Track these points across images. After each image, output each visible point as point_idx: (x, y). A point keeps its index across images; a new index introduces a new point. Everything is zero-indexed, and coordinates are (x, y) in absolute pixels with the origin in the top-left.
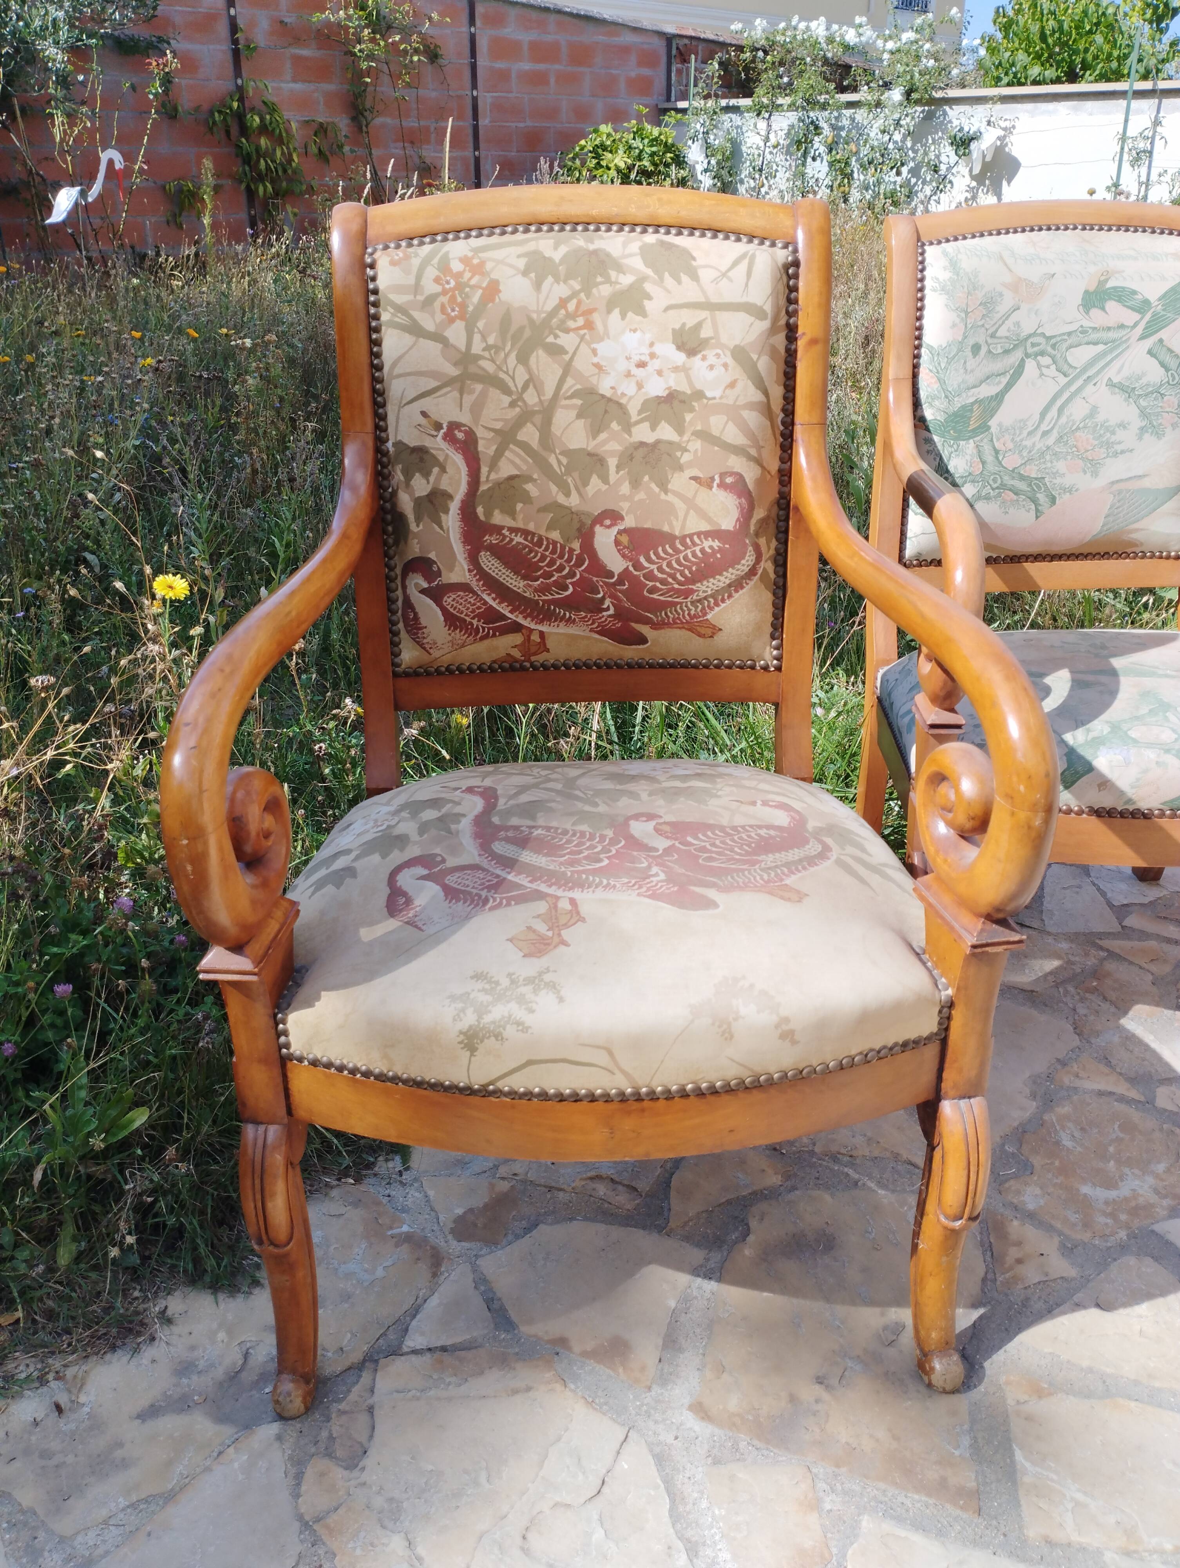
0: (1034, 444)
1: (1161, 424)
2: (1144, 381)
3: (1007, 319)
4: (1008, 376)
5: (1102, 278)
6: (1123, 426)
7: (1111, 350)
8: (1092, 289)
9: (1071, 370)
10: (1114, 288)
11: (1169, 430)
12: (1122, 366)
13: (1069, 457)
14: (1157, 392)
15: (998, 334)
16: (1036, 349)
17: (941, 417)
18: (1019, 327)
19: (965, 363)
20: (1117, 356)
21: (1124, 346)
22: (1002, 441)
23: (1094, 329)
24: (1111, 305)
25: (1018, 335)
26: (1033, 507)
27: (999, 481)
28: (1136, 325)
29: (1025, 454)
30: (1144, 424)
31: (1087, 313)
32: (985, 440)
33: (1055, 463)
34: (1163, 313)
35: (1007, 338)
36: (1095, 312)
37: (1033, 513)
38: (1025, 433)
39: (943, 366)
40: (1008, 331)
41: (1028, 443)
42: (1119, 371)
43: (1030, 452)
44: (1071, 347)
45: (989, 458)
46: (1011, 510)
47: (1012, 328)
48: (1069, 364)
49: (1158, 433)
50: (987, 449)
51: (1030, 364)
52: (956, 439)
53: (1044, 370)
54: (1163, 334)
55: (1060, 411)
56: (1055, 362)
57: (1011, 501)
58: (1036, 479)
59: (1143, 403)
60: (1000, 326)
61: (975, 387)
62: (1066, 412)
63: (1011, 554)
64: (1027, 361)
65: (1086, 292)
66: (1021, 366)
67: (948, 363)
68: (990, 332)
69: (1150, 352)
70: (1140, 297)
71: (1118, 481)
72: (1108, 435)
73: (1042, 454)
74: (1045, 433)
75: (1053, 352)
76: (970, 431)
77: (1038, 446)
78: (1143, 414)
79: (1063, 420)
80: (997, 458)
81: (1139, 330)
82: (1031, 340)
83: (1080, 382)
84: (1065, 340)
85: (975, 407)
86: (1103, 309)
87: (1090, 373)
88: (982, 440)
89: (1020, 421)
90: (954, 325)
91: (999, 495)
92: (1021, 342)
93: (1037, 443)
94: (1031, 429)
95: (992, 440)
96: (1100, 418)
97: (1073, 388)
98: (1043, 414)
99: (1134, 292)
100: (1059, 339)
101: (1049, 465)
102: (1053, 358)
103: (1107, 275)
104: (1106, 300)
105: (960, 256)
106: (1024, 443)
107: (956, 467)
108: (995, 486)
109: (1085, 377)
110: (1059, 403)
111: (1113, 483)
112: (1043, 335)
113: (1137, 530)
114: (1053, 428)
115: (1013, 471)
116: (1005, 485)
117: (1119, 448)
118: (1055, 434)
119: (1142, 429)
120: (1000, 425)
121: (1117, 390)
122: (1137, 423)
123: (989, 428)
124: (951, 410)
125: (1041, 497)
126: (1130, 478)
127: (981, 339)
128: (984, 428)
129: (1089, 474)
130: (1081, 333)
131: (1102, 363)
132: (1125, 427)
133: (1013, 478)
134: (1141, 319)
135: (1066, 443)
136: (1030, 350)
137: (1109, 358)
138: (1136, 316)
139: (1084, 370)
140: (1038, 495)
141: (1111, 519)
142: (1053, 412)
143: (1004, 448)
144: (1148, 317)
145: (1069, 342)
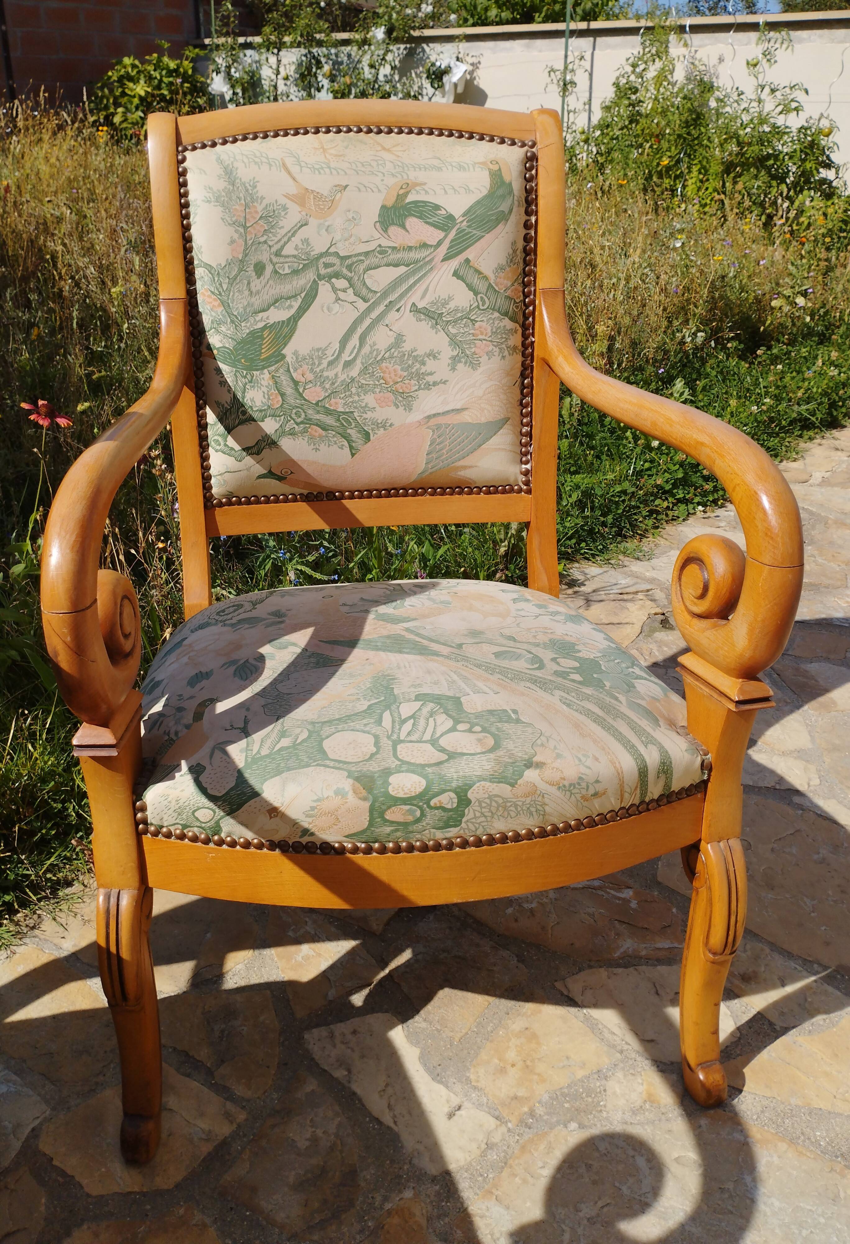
0: (336, 375)
1: (475, 353)
2: (452, 305)
3: (293, 235)
4: (300, 300)
5: (401, 192)
6: (433, 355)
7: (414, 272)
8: (390, 203)
9: (370, 295)
10: (415, 202)
12: (427, 290)
13: (377, 390)
14: (467, 317)
15: (284, 253)
16: (329, 270)
18: (308, 244)
19: (249, 283)
22: (300, 371)
23: (394, 248)
26: (346, 443)
27: (303, 416)
29: (327, 386)
30: (455, 353)
31: (386, 230)
32: (281, 371)
33: (363, 397)
34: (468, 230)
35: (294, 256)
37: (347, 450)
38: (325, 363)
39: (225, 287)
40: (296, 248)
41: (330, 374)
43: (333, 384)
44: (369, 268)
45: (289, 391)
46: (323, 447)
47: (300, 246)
48: (368, 288)
49: (474, 364)
50: (284, 380)
51: (324, 288)
52: (250, 369)
53: (341, 295)
56: (351, 285)
57: (320, 436)
58: (344, 413)
59: (453, 331)
60: (285, 243)
61: (264, 310)
64: (320, 283)
65: (383, 207)
67: (231, 284)
68: (274, 249)
69: (456, 274)
70: (443, 212)
71: (434, 415)
72: (418, 365)
73: (347, 386)
74: (348, 364)
75: (349, 274)
76: (263, 360)
77: (342, 377)
78: (454, 342)
79: (366, 349)
80: (297, 390)
81: (443, 250)
82: (323, 260)
84: (362, 261)
86: (403, 226)
88: (277, 370)
89: (318, 350)
90: (232, 242)
91: (305, 431)
92: (311, 262)
93: (338, 373)
94: (331, 358)
95: (289, 371)
96: (407, 347)
100: (355, 259)
101: (356, 398)
102: (349, 280)
103: (407, 188)
104: (406, 216)
105: (235, 164)
106: (325, 374)
107: (252, 400)
108: (299, 420)
109: (386, 302)
112: (336, 254)
113: (465, 468)
114: (355, 359)
115: (317, 404)
116: (310, 420)
117: (430, 379)
119: (455, 360)
120: (296, 353)
121: (423, 317)
122: (447, 352)
125: (353, 432)
126: (448, 412)
129: (401, 409)
130: (380, 253)
132: (435, 357)
133: (318, 412)
134: (446, 237)
135: (372, 375)
138: (441, 234)
139: (385, 294)
140: (349, 431)
141: (434, 455)
143: (303, 380)
144: (452, 234)
145: (367, 262)
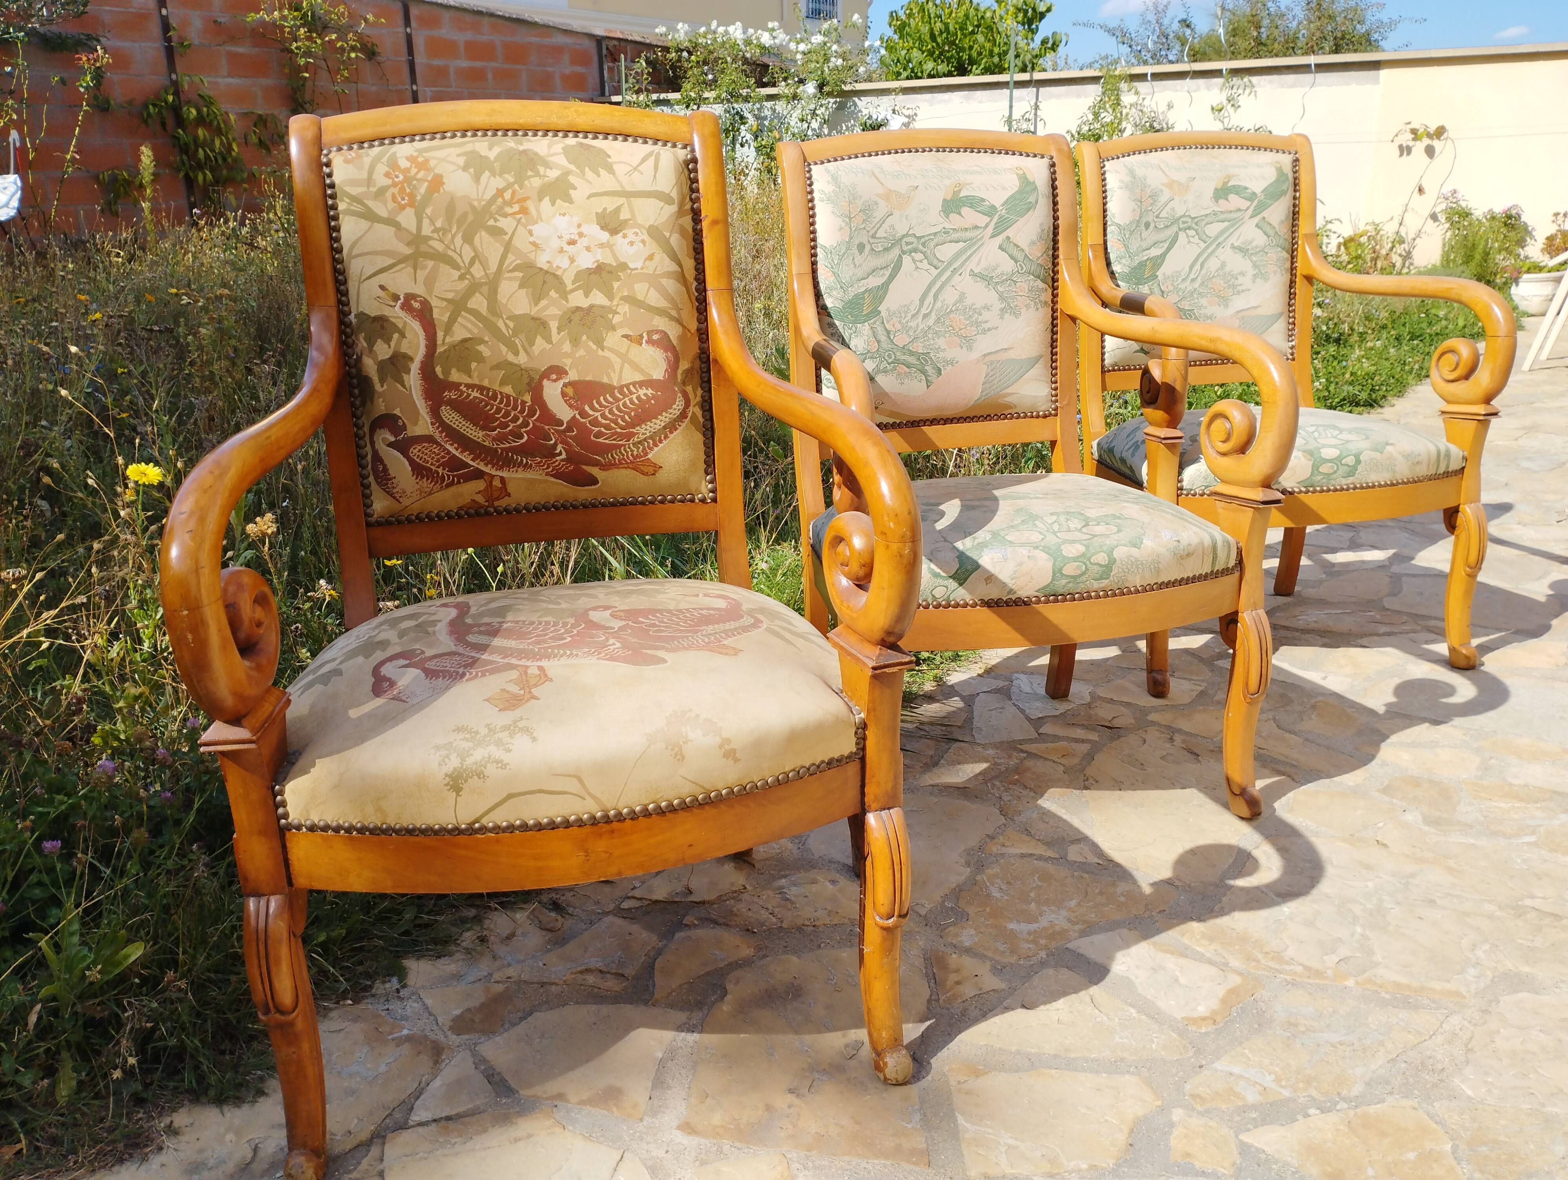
11: (1024, 310)
17: (839, 305)
20: (975, 251)
21: (980, 243)
24: (965, 210)
25: (894, 236)
28: (987, 226)
36: (953, 216)
42: (979, 263)
54: (1010, 233)
55: (936, 297)
62: (941, 298)
63: (912, 420)
66: (900, 260)
83: (948, 273)
85: (866, 295)
87: (955, 266)
97: (943, 278)
98: (922, 300)
99: (983, 200)
110: (933, 291)
111: (985, 355)
118: (933, 317)
123: (880, 312)
124: (847, 298)
127: (864, 240)
128: (875, 313)
131: (964, 257)
136: (905, 248)
137: (969, 253)
142: (930, 299)
